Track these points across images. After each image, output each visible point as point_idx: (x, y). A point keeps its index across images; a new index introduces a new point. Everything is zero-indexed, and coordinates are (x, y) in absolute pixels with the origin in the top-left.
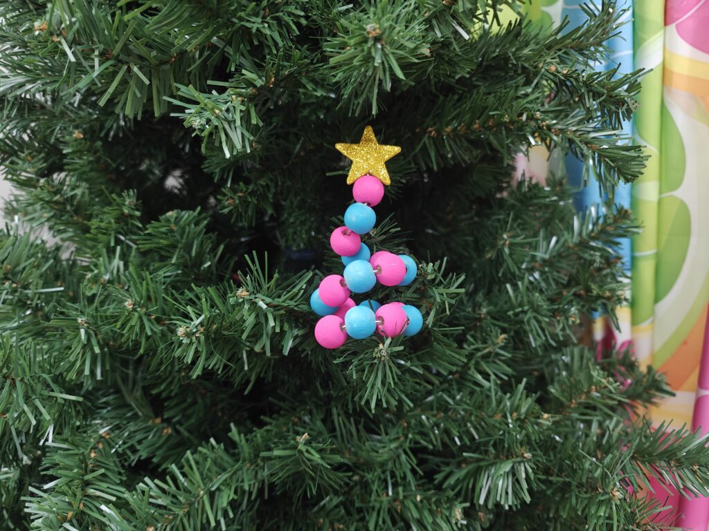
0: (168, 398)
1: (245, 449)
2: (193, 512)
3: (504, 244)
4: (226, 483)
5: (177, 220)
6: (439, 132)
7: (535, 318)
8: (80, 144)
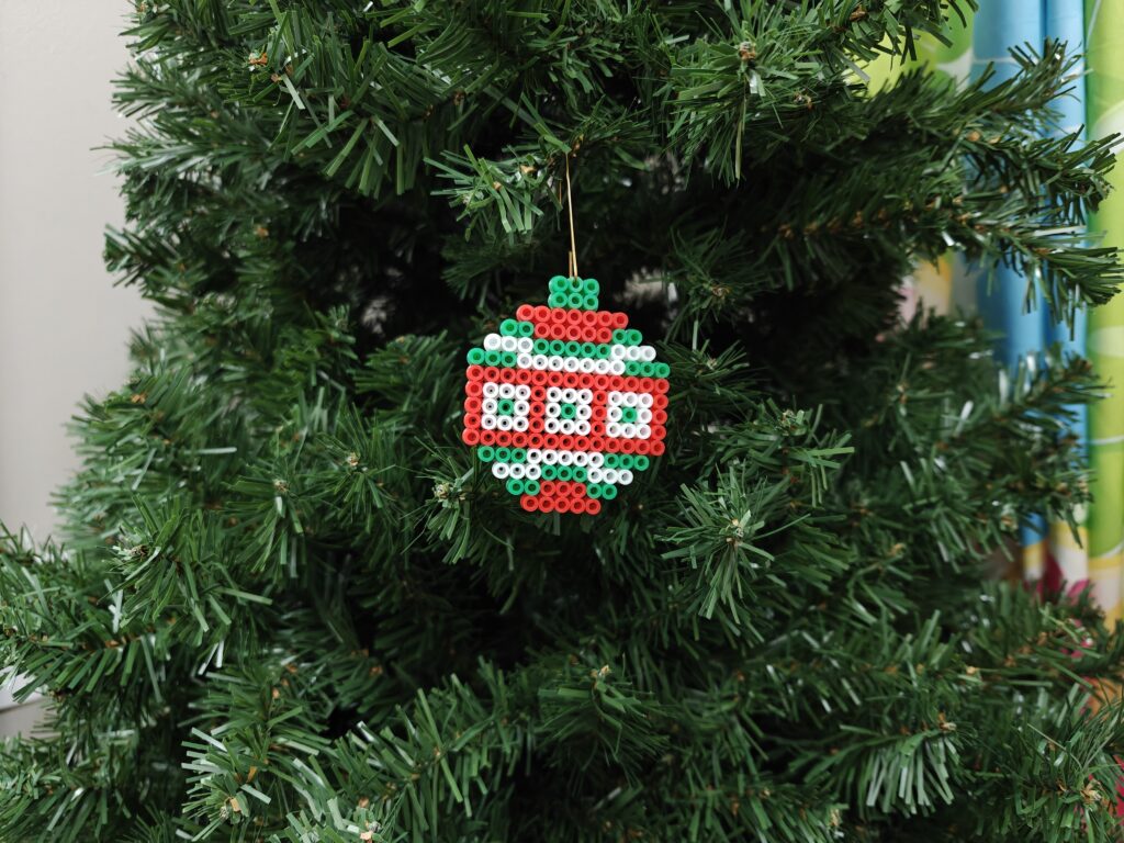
0: (386, 616)
1: (502, 693)
2: (423, 785)
3: (898, 400)
4: (476, 744)
5: (412, 349)
6: (798, 231)
7: (948, 516)
8: (264, 244)
